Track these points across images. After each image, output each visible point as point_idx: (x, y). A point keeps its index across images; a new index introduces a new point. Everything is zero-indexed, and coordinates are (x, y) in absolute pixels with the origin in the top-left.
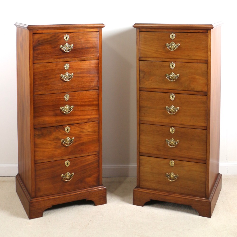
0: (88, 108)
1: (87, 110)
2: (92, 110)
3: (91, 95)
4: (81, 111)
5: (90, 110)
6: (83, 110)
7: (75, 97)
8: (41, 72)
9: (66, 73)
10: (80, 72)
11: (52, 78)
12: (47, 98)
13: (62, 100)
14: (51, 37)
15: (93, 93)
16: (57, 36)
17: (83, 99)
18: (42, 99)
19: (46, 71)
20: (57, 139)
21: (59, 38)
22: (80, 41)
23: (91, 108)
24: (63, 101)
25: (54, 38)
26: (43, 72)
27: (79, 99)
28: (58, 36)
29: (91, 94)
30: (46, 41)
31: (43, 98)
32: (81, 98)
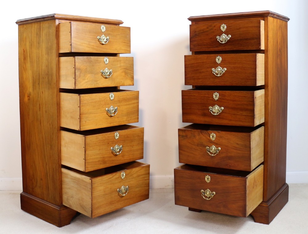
0: (241, 112)
1: (239, 115)
2: (246, 116)
3: (244, 97)
4: (232, 115)
5: (244, 115)
6: (234, 114)
7: (226, 98)
8: (192, 64)
9: (218, 66)
10: (233, 67)
11: (203, 72)
12: (195, 95)
13: (211, 98)
14: (208, 28)
15: (247, 95)
16: (213, 26)
17: (235, 101)
18: (190, 96)
19: (197, 63)
20: (202, 145)
21: (215, 28)
22: (238, 31)
23: (244, 113)
24: (212, 100)
25: (211, 28)
26: (195, 65)
27: (230, 100)
28: (215, 26)
29: (245, 95)
30: (202, 31)
31: (191, 94)
32: (233, 99)
